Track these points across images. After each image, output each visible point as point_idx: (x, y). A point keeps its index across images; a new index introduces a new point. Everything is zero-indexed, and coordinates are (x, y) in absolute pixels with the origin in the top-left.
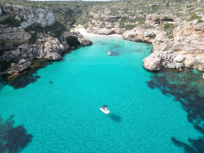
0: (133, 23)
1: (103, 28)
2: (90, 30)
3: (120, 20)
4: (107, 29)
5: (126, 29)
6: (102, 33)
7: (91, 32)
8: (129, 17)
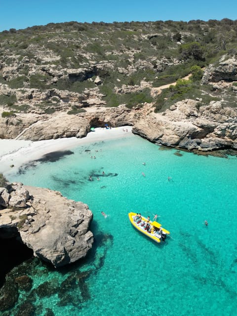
0: (135, 86)
1: (54, 111)
2: (8, 128)
3: (98, 80)
4: (73, 116)
5: (126, 106)
6: (60, 131)
7: (16, 134)
8: (117, 70)
